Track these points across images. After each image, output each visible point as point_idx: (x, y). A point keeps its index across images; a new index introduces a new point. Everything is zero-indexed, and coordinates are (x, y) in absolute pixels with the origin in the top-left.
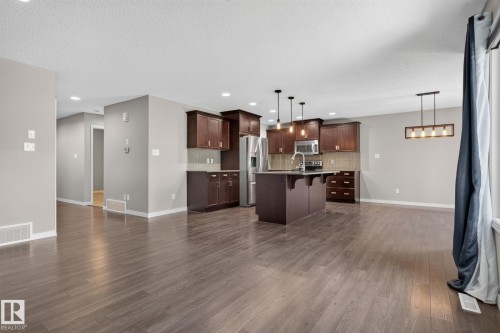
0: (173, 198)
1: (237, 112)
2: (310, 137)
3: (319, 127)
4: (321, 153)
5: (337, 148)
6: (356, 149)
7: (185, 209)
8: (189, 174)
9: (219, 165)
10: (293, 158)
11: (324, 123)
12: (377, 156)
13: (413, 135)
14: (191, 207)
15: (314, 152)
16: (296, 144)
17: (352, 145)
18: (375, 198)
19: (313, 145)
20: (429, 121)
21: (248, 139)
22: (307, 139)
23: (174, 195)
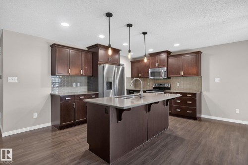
0: (35, 117)
2: (161, 66)
3: (168, 57)
4: (168, 78)
5: (182, 73)
6: (198, 74)
9: (86, 87)
11: (171, 54)
12: (217, 80)
15: (163, 77)
16: (150, 71)
17: (194, 71)
19: (162, 71)
21: (103, 67)
22: (158, 67)
23: (36, 114)
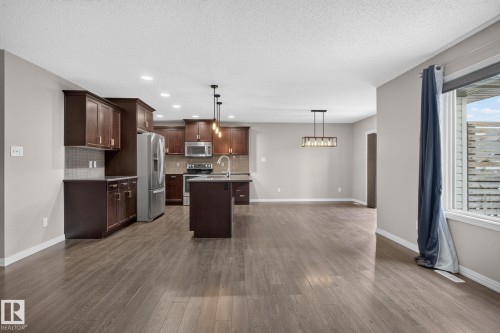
0: (45, 224)
1: (135, 101)
5: (230, 151)
7: (62, 238)
8: (68, 184)
9: (103, 169)
10: (219, 162)
12: (264, 159)
13: (308, 143)
14: (71, 234)
15: (207, 155)
17: (244, 149)
18: (262, 198)
19: (206, 147)
20: (319, 134)
21: (150, 137)
22: (199, 140)
23: (46, 220)
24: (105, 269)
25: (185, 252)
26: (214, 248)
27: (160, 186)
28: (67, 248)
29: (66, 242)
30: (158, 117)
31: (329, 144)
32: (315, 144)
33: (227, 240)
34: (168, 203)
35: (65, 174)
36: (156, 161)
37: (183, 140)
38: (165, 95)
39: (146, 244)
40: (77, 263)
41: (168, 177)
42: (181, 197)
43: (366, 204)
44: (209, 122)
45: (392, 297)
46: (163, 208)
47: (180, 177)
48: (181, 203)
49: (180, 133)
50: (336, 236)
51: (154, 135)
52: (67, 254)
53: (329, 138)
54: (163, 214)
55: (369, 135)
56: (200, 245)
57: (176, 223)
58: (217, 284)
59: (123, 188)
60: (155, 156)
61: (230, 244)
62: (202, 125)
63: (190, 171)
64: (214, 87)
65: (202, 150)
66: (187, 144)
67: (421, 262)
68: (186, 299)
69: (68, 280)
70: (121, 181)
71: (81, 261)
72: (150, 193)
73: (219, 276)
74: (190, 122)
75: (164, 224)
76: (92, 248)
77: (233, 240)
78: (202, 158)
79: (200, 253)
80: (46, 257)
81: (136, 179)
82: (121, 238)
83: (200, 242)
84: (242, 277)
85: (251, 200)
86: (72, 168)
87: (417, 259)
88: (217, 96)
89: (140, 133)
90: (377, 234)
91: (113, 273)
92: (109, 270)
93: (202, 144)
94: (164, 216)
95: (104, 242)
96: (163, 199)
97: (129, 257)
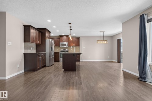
0: (18, 67)
1: (45, 29)
4: (69, 46)
5: (74, 45)
7: (23, 71)
8: (25, 54)
9: (35, 50)
10: (71, 48)
12: (84, 48)
13: (99, 42)
14: (26, 70)
15: (67, 46)
18: (84, 60)
20: (102, 39)
21: (49, 40)
22: (64, 42)
23: (18, 65)
24: (37, 80)
25: (62, 76)
26: (71, 74)
27: (52, 56)
28: (25, 74)
29: (24, 72)
30: (52, 34)
31: (106, 42)
32: (101, 42)
33: (74, 72)
34: (55, 61)
35: (24, 51)
36: (51, 48)
37: (59, 42)
38: (54, 27)
39: (49, 73)
40: (28, 79)
41: (55, 53)
42: (59, 59)
43: (117, 61)
44: (67, 36)
45: (133, 91)
46: (53, 62)
47: (58, 53)
48: (59, 61)
49: (58, 39)
50: (109, 71)
51: (51, 40)
52: (25, 76)
53: (105, 40)
54: (53, 64)
55: (118, 40)
56: (66, 74)
57: (58, 67)
58: (73, 86)
59: (42, 56)
60: (51, 46)
61: (75, 73)
62: (65, 37)
63: (62, 51)
64: (70, 24)
65: (65, 45)
66: (61, 43)
67: (140, 79)
68: (64, 90)
69: (25, 84)
70: (41, 54)
71: (29, 78)
72: (49, 58)
73: (73, 83)
74: (61, 36)
75: (54, 67)
76: (32, 74)
77: (76, 72)
78: (65, 47)
79: (67, 76)
80: (18, 77)
81: (45, 53)
82: (41, 71)
83: (66, 73)
84: (81, 83)
85: (80, 60)
86: (26, 49)
87: (138, 79)
88: (70, 27)
89: (47, 39)
90: (123, 70)
91: (39, 82)
92: (38, 81)
93: (65, 43)
94: (54, 65)
95: (36, 72)
96: (53, 60)
97: (44, 77)
